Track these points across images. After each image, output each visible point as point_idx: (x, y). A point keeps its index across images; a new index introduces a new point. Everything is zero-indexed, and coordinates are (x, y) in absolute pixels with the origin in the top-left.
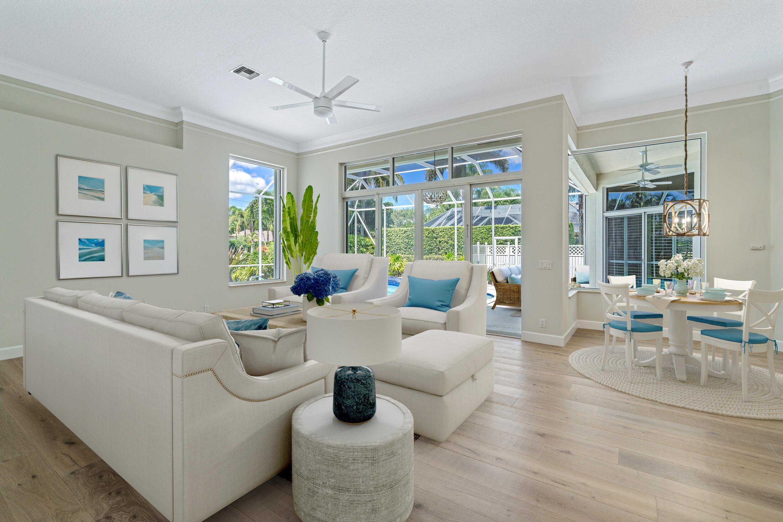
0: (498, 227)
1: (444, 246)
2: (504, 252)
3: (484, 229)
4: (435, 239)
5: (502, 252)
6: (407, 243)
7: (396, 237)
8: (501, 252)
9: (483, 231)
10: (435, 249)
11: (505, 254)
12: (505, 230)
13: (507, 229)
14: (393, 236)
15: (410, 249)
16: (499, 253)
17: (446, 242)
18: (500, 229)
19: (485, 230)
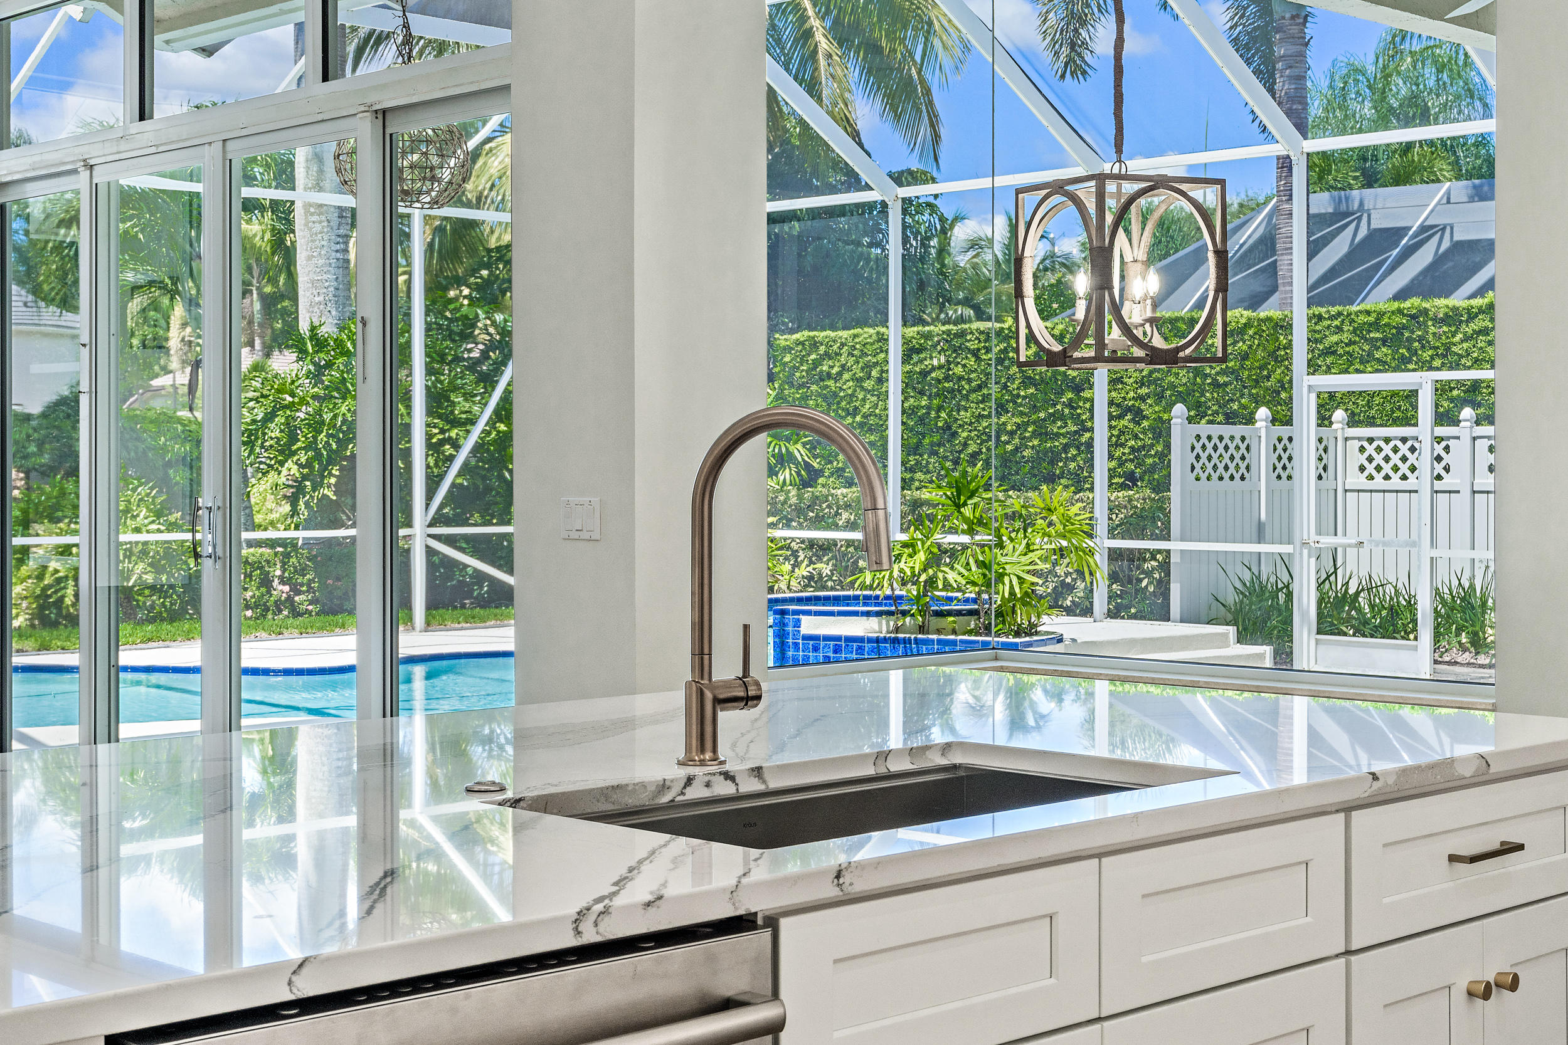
0: (1425, 312)
1: (1122, 432)
2: (1404, 468)
3: (1339, 329)
4: (1070, 395)
5: (1396, 469)
6: (922, 420)
7: (860, 380)
8: (1387, 468)
9: (1335, 338)
10: (1073, 451)
11: (1448, 482)
12: (1459, 336)
13: (1474, 326)
14: (846, 376)
15: (936, 453)
16: (1378, 477)
17: (1129, 409)
18: (1432, 329)
19: (1345, 337)
